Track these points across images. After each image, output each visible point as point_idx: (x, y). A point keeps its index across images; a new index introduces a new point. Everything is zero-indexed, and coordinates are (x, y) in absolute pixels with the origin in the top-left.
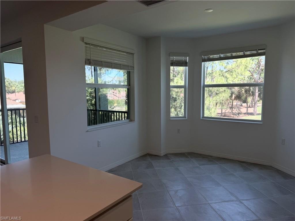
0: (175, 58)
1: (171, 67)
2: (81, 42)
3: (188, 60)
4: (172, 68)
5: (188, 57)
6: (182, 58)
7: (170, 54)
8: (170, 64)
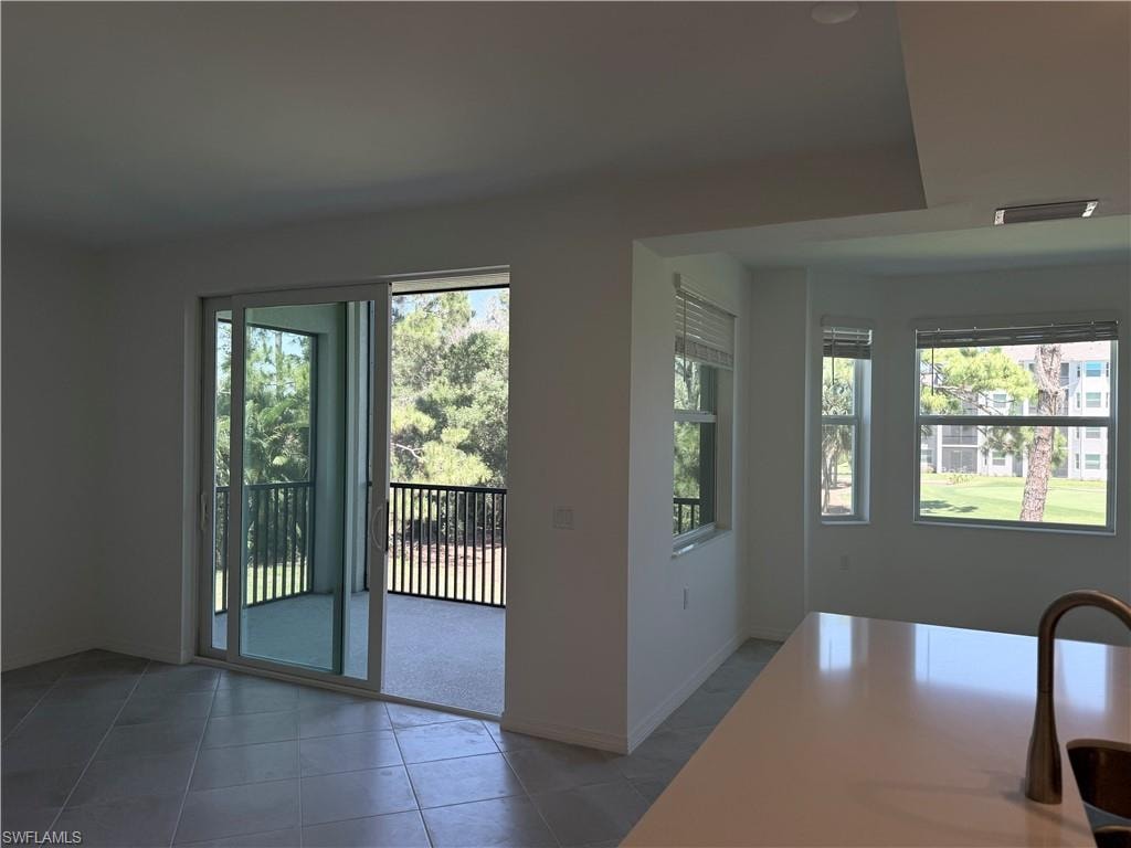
0: (836, 332)
1: (825, 358)
2: (673, 287)
3: (870, 339)
4: (827, 361)
5: (870, 332)
6: (855, 333)
7: (823, 321)
8: (822, 349)
